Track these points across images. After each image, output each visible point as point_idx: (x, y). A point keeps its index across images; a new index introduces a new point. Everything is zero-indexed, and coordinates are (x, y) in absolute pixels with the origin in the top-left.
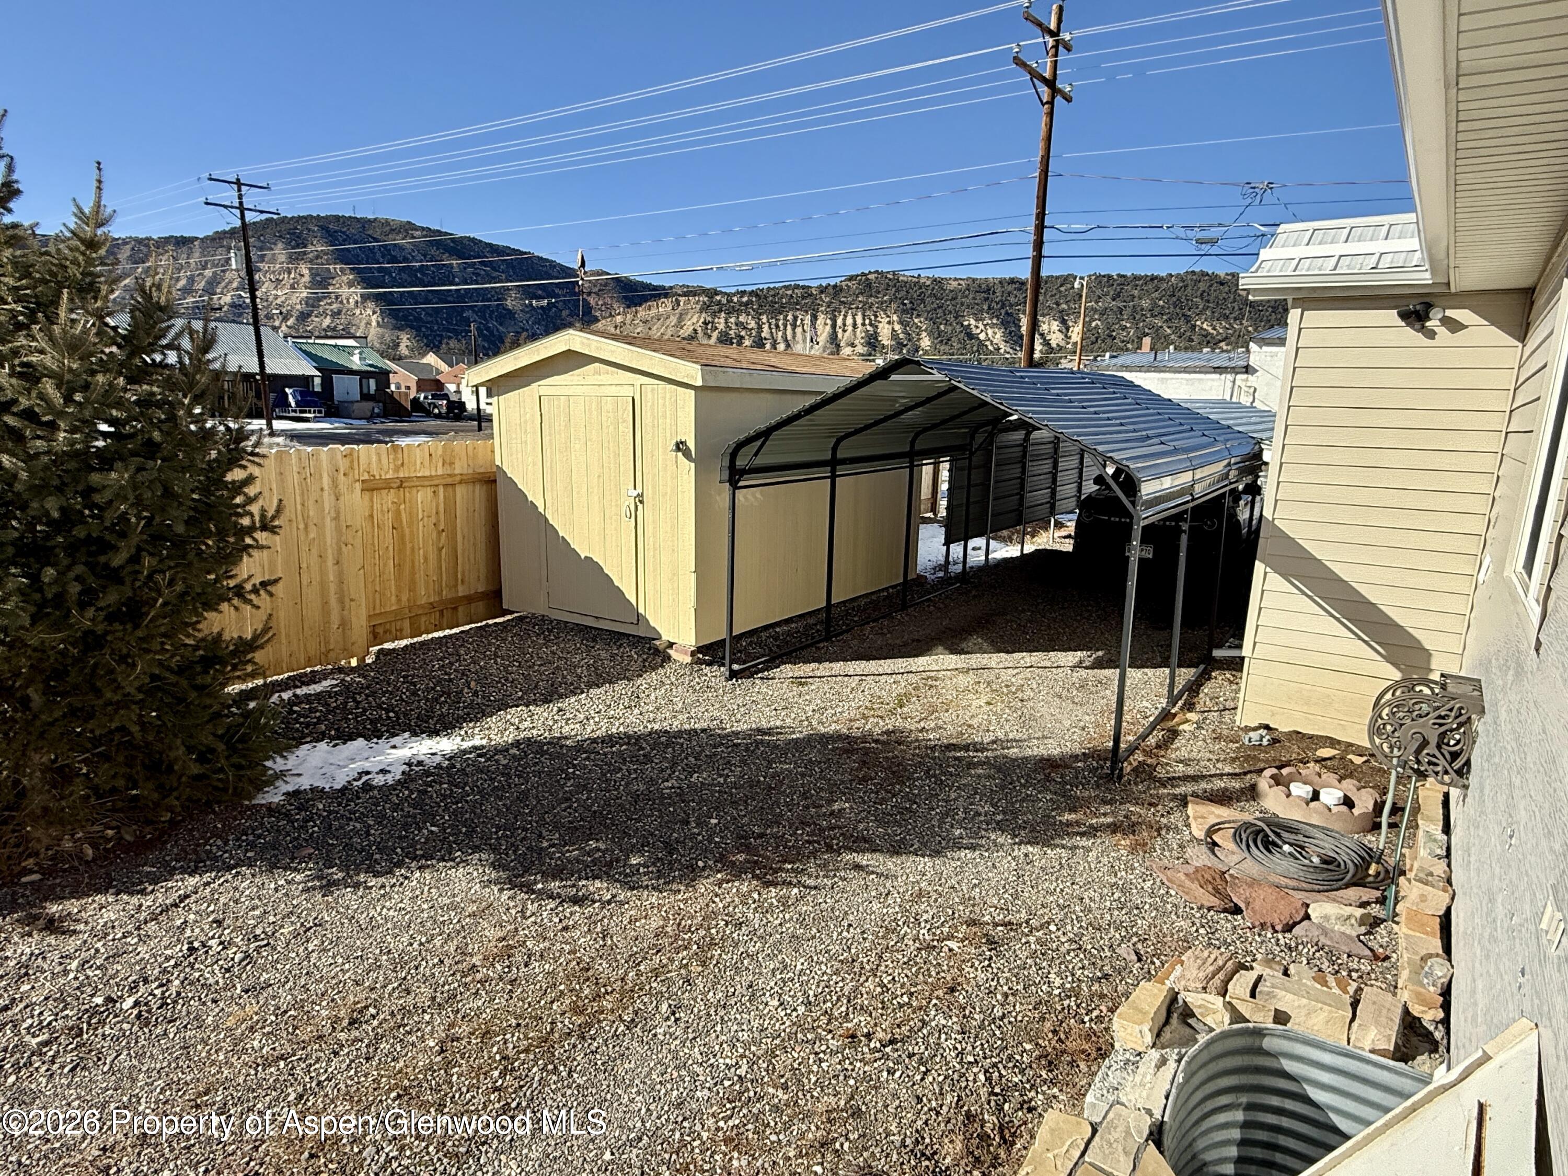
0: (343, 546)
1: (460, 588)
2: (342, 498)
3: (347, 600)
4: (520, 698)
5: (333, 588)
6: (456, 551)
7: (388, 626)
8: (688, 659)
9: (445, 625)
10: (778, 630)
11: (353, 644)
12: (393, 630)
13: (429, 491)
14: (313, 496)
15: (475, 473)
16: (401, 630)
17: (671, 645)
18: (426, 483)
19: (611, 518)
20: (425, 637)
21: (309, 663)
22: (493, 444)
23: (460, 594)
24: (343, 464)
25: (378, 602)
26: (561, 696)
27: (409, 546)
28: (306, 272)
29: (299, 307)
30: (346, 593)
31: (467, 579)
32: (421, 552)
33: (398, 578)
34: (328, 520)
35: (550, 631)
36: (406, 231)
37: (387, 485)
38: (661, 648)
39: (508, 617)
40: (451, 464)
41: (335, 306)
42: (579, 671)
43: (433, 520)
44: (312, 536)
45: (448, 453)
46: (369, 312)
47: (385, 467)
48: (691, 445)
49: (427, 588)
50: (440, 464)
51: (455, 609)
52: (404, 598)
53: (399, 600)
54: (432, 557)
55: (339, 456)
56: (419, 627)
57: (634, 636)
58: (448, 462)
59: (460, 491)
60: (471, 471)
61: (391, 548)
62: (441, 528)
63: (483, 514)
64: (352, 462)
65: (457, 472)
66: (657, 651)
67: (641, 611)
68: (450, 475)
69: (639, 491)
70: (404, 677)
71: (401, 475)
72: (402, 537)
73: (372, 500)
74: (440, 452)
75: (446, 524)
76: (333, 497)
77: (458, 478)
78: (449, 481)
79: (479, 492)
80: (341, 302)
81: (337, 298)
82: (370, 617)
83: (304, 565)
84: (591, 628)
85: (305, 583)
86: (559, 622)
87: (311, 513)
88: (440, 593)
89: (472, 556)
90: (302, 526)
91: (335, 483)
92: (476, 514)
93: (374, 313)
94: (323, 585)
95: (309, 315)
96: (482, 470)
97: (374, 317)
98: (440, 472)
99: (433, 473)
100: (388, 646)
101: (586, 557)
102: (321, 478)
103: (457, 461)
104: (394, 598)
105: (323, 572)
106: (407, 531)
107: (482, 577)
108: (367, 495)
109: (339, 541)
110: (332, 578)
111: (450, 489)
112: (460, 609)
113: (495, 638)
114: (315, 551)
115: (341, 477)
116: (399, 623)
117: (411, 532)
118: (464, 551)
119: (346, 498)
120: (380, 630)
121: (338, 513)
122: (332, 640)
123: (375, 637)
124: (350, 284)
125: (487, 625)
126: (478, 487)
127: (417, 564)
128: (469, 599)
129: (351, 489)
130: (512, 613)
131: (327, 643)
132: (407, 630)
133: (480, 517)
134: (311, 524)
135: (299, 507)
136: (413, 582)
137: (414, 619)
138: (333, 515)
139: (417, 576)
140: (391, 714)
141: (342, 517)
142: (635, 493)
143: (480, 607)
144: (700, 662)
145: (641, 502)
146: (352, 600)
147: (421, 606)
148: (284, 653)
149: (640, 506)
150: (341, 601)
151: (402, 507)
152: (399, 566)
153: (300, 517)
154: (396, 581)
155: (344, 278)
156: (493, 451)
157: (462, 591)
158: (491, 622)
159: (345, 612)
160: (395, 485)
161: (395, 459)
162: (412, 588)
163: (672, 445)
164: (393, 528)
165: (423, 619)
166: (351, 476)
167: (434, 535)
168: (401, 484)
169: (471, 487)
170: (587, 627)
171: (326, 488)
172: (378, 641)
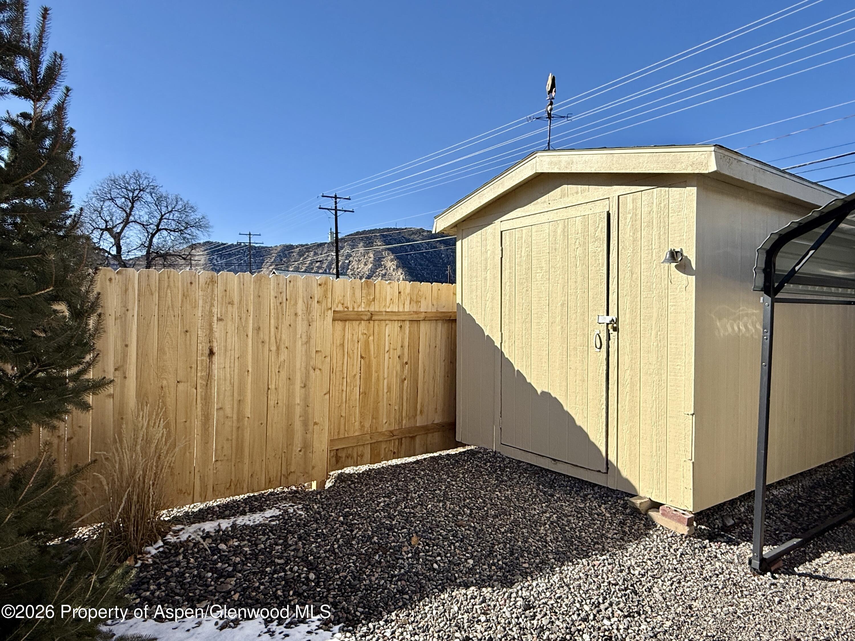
0: (312, 371)
1: (418, 418)
2: (314, 324)
3: (311, 423)
4: (471, 571)
5: (298, 410)
6: (417, 383)
7: (350, 452)
8: (684, 530)
9: (403, 452)
10: (775, 493)
11: (313, 468)
12: (355, 456)
13: (397, 325)
14: (288, 320)
15: (437, 312)
16: (362, 456)
17: (656, 506)
18: (395, 318)
19: (575, 349)
20: (384, 464)
21: (270, 483)
22: (455, 288)
23: (418, 425)
24: (318, 293)
25: (342, 427)
26: (525, 575)
27: (374, 375)
28: (372, 256)
29: (367, 273)
30: (310, 416)
31: (425, 410)
32: (386, 381)
33: (363, 407)
34: (299, 343)
35: (503, 470)
36: (420, 233)
37: (358, 317)
38: (643, 509)
39: (461, 450)
40: (418, 302)
41: (383, 272)
42: (542, 530)
43: (399, 352)
44: (282, 358)
45: (416, 292)
46: (399, 273)
47: (359, 300)
48: (691, 254)
49: (388, 416)
50: (407, 302)
51: (413, 438)
52: (367, 425)
53: (362, 427)
54: (395, 388)
55: (315, 285)
56: (379, 454)
57: (600, 487)
58: (415, 300)
59: (424, 328)
60: (434, 310)
61: (358, 376)
62: (405, 361)
63: (443, 350)
64: (326, 291)
65: (422, 310)
66: (635, 512)
67: (612, 458)
68: (416, 313)
69: (613, 315)
70: (345, 516)
71: (372, 309)
72: (369, 366)
73: (344, 330)
74: (408, 290)
75: (410, 357)
76: (306, 323)
77: (422, 316)
78: (415, 317)
79: (441, 329)
80: (387, 269)
81: (385, 267)
82: (332, 441)
83: (272, 387)
84: (547, 470)
85: (271, 403)
86: (511, 460)
87: (284, 337)
88: (400, 423)
89: (431, 389)
90: (274, 348)
91: (308, 309)
92: (437, 349)
93: (402, 274)
94: (290, 407)
95: (372, 276)
96: (444, 310)
97: (401, 277)
98: (407, 309)
99: (401, 310)
100: (348, 470)
101: (543, 393)
102: (296, 303)
103: (423, 301)
104: (357, 424)
105: (290, 395)
106: (374, 362)
107: (439, 409)
108: (339, 325)
109: (307, 364)
110: (298, 401)
111: (415, 325)
112: (418, 440)
113: (447, 474)
114: (284, 374)
115: (315, 304)
116: (361, 448)
117: (378, 364)
118: (424, 383)
119: (317, 324)
120: (343, 454)
121: (309, 338)
122: (293, 462)
123: (337, 462)
124: (392, 260)
125: (440, 457)
126: (440, 324)
127: (381, 393)
128: (426, 430)
129: (323, 315)
130: (464, 445)
131: (288, 464)
132: (367, 456)
133: (441, 353)
134: (282, 347)
135: (273, 330)
136: (376, 409)
137: (374, 446)
138: (304, 339)
139: (380, 404)
140: (312, 576)
141: (312, 342)
142: (608, 319)
143: (435, 438)
144: (699, 535)
145: (616, 329)
146: (316, 424)
147: (382, 434)
148: (246, 472)
149: (613, 334)
150: (305, 424)
151: (371, 338)
152: (364, 394)
153: (273, 339)
154: (361, 408)
155: (389, 257)
156: (455, 294)
157: (420, 422)
158: (444, 453)
159: (309, 436)
160: (366, 318)
161: (368, 294)
162: (375, 417)
163: (665, 254)
164: (362, 357)
165: (383, 446)
166: (324, 304)
167: (398, 368)
168: (371, 317)
169: (433, 324)
170: (542, 469)
171: (300, 313)
172: (340, 465)
